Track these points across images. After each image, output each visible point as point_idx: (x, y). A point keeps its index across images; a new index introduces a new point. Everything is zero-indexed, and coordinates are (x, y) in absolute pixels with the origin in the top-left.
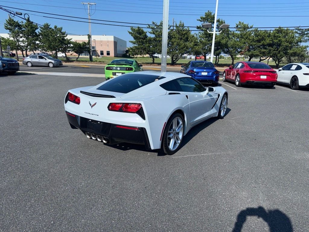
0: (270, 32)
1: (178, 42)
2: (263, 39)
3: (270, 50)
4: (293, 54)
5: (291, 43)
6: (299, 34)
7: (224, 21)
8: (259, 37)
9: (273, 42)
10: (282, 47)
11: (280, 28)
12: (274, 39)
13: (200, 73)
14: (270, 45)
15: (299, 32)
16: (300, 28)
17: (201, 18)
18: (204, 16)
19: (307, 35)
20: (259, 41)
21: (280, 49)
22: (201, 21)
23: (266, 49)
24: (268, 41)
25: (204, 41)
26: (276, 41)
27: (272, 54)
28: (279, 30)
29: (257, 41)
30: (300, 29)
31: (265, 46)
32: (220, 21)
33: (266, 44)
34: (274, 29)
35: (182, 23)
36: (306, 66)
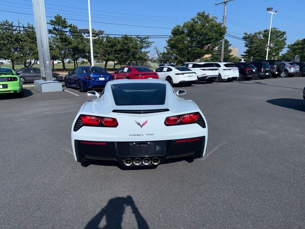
0: (119, 40)
1: (30, 46)
2: (115, 45)
3: (122, 55)
4: (139, 58)
5: (136, 49)
6: (139, 41)
7: (76, 27)
8: (111, 43)
9: (124, 48)
10: (131, 53)
11: (126, 35)
12: (124, 45)
13: (97, 78)
14: (121, 50)
15: (139, 40)
16: (139, 36)
17: (51, 22)
18: (54, 20)
19: (145, 42)
20: (112, 47)
21: (129, 54)
22: (52, 25)
23: (118, 54)
24: (119, 47)
25: (61, 46)
26: (125, 47)
27: (124, 59)
28: (126, 38)
29: (110, 47)
30: (140, 38)
31: (118, 51)
32: (73, 25)
33: (118, 49)
34: (121, 36)
35: (31, 25)
36: (175, 68)
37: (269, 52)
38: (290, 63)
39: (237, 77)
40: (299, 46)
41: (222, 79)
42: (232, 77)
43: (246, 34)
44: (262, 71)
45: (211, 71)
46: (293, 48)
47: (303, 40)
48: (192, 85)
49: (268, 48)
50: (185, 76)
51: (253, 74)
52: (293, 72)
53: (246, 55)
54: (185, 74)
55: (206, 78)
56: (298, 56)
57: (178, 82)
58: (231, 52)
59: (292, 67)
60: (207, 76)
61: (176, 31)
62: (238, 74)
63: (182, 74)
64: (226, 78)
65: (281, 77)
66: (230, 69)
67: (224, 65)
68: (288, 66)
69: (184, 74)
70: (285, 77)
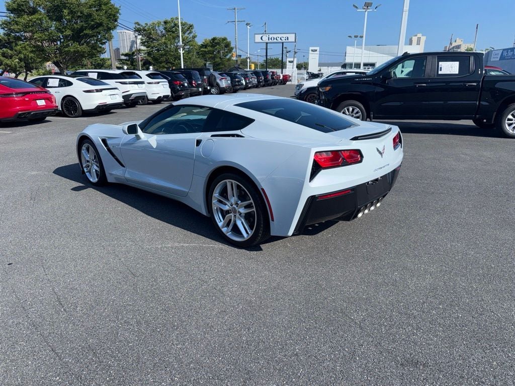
36: (77, 79)
37: (183, 55)
38: (219, 73)
39: (169, 95)
40: (209, 48)
41: (148, 100)
42: (163, 96)
43: (137, 23)
44: (194, 85)
45: (136, 86)
46: (202, 51)
47: (212, 40)
48: (112, 111)
49: (181, 49)
50: (106, 95)
51: (184, 90)
52: (226, 87)
53: (126, 60)
54: (103, 91)
55: (130, 98)
56: (210, 64)
57: (93, 107)
58: (105, 52)
59: (222, 79)
60: (132, 94)
61: (22, 5)
62: (169, 90)
63: (97, 91)
64: (155, 97)
65: (212, 94)
66: (158, 83)
67: (147, 75)
68: (219, 77)
69: (101, 91)
70: (217, 94)
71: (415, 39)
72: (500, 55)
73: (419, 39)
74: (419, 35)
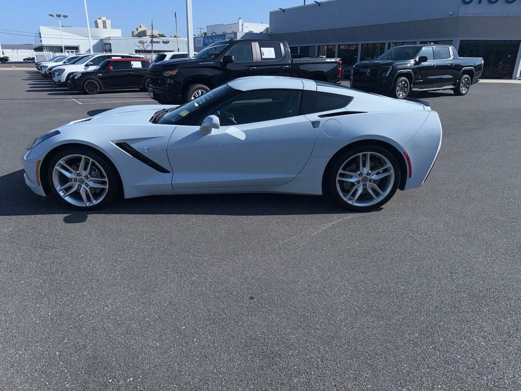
71: (100, 22)
72: (202, 42)
73: (104, 22)
74: (104, 18)
